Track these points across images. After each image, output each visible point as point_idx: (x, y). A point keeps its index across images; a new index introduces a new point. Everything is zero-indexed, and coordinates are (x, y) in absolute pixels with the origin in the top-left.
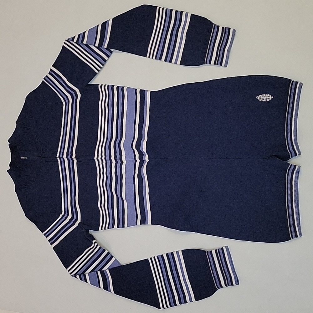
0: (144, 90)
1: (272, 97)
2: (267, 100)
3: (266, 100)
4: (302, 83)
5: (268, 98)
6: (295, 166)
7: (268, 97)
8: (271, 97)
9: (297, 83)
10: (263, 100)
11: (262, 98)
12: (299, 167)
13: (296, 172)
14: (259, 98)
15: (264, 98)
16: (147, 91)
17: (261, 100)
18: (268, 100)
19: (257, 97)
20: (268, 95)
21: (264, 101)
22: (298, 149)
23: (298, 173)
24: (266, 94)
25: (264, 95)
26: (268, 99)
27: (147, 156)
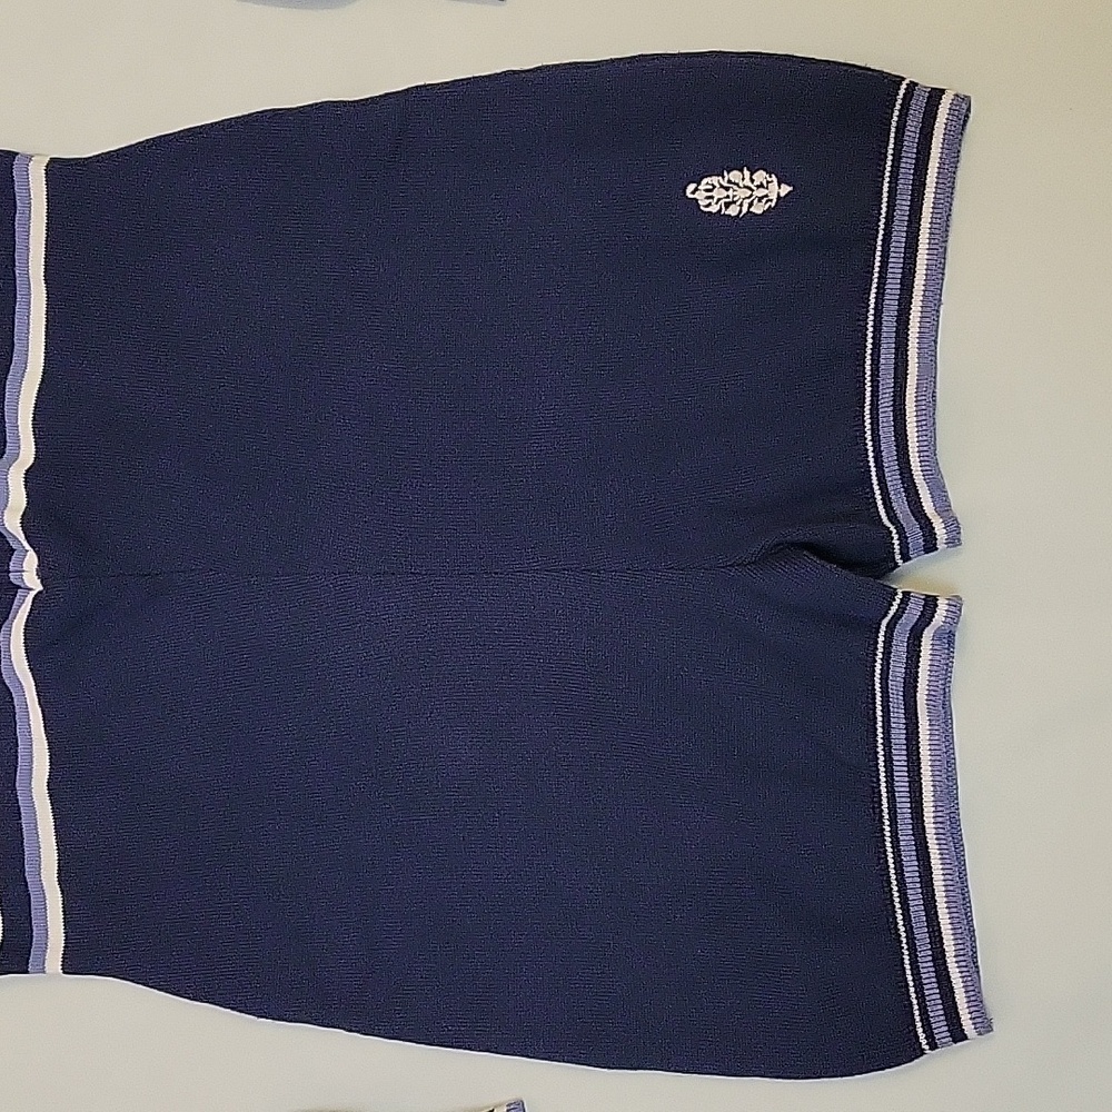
0: (13, 155)
1: (785, 189)
2: (751, 205)
3: (745, 210)
4: (966, 99)
5: (761, 193)
6: (930, 603)
7: (761, 186)
8: (777, 190)
9: (936, 95)
10: (727, 205)
11: (718, 193)
12: (956, 605)
13: (937, 636)
14: (700, 196)
15: (730, 193)
16: (29, 158)
17: (714, 209)
18: (758, 209)
19: (692, 187)
20: (760, 176)
21: (733, 211)
22: (944, 508)
23: (947, 639)
24: (747, 173)
25: (735, 175)
26: (760, 199)
27: (31, 561)
